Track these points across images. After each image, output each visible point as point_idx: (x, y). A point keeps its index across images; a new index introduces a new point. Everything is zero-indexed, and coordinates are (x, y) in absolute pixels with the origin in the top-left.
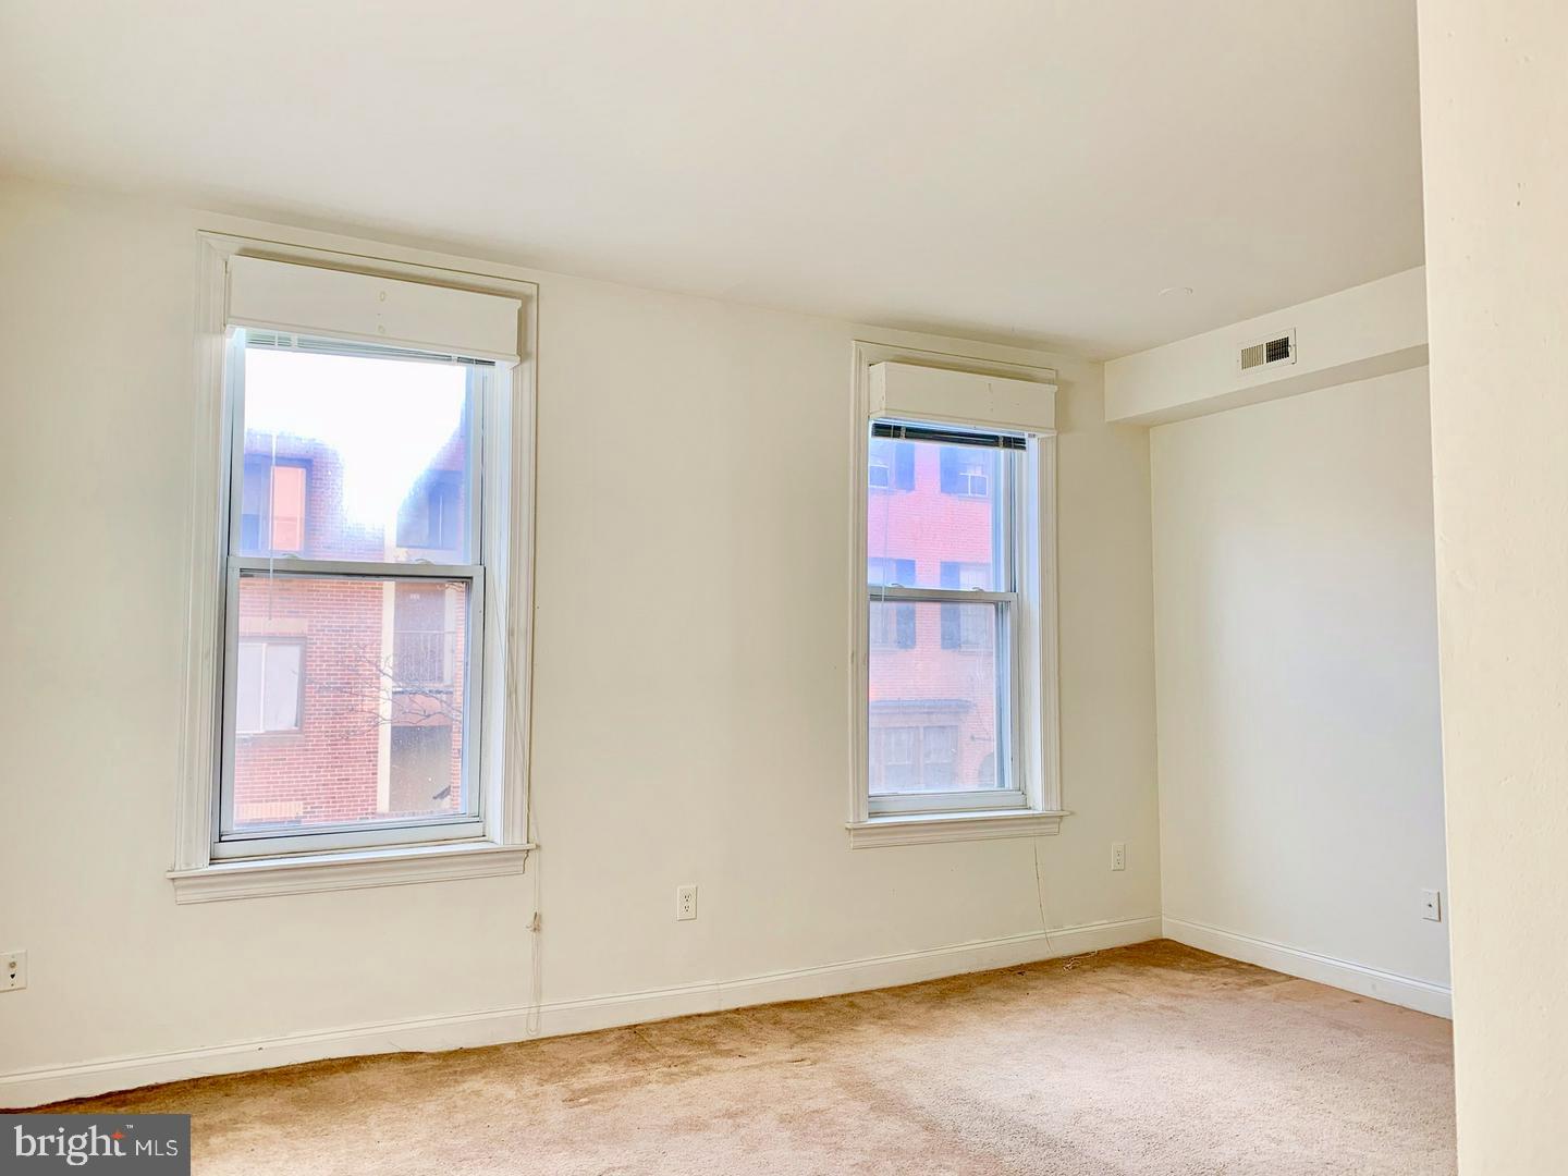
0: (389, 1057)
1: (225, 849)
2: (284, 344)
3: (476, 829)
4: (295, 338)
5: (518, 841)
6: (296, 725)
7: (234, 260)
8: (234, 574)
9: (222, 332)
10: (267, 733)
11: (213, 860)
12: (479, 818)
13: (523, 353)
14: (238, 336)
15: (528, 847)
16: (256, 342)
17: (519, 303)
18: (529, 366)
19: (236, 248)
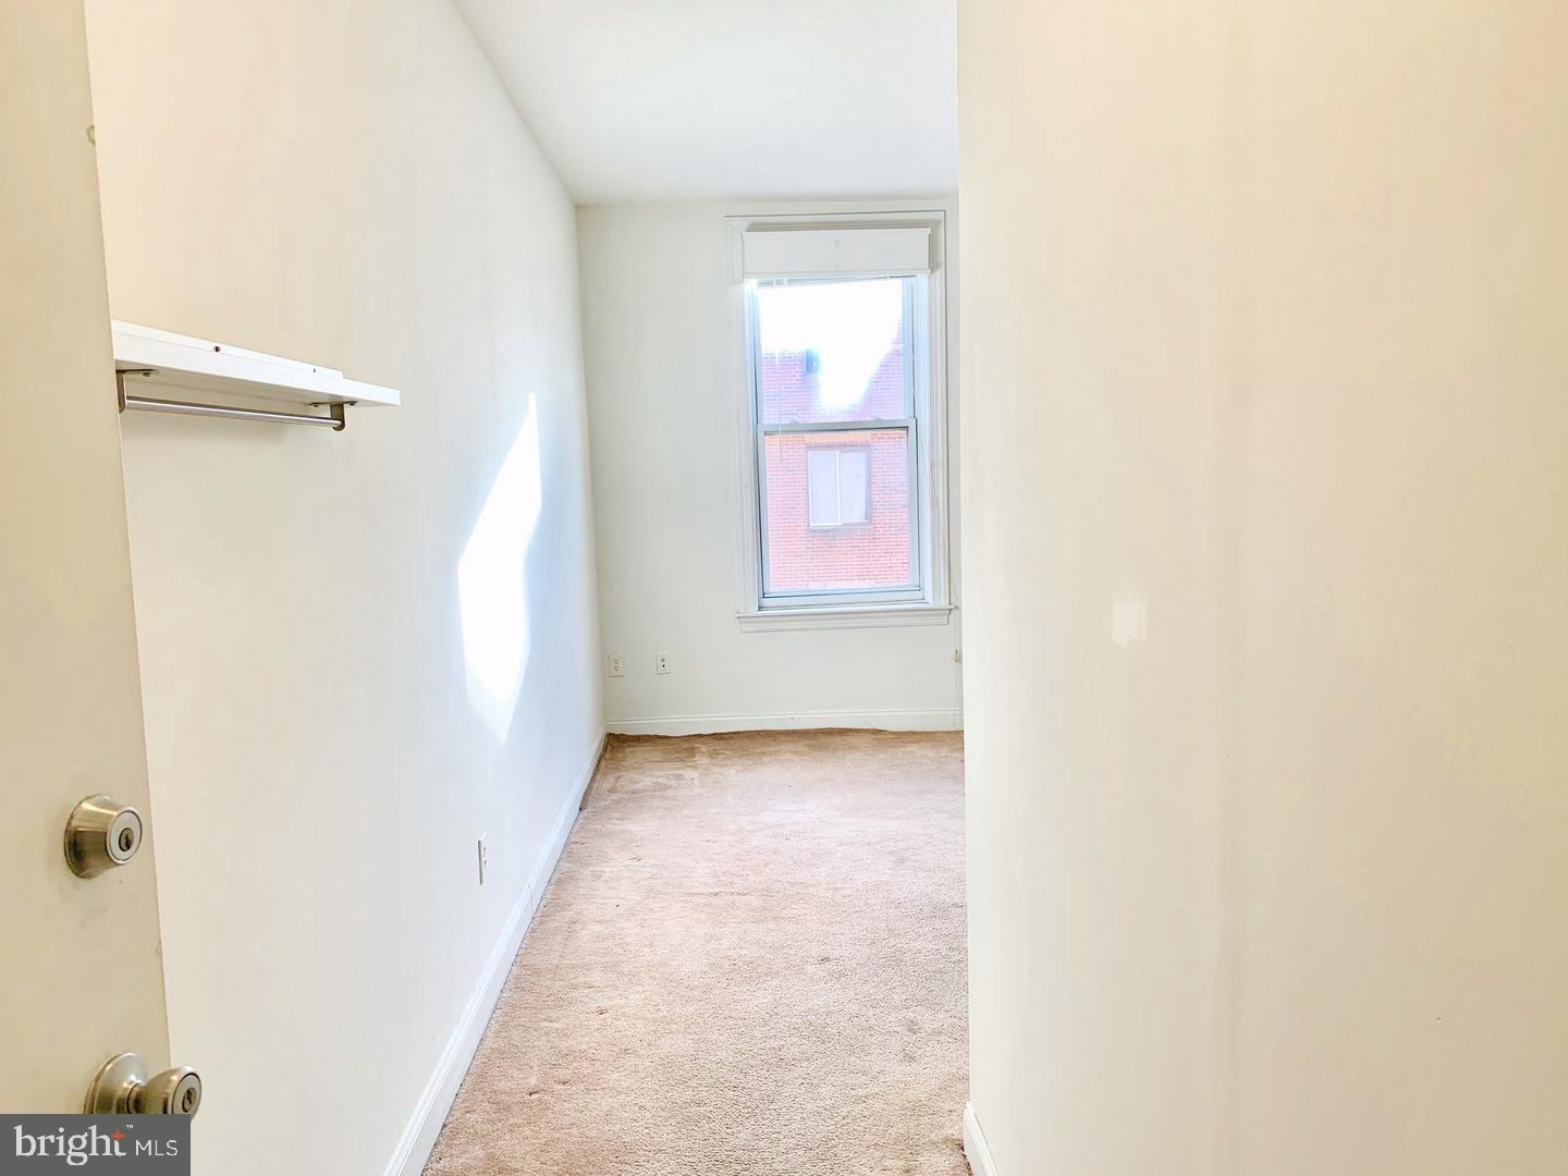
0: (867, 731)
1: (766, 602)
2: (779, 283)
3: (918, 595)
4: (785, 280)
5: (943, 603)
6: (866, 518)
7: (744, 234)
8: (761, 435)
9: (742, 282)
10: (844, 525)
11: (760, 608)
12: (920, 588)
13: (933, 265)
14: (750, 285)
15: (950, 607)
16: (762, 284)
17: (929, 230)
18: (939, 273)
19: (746, 225)
